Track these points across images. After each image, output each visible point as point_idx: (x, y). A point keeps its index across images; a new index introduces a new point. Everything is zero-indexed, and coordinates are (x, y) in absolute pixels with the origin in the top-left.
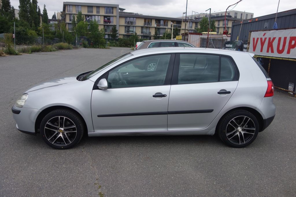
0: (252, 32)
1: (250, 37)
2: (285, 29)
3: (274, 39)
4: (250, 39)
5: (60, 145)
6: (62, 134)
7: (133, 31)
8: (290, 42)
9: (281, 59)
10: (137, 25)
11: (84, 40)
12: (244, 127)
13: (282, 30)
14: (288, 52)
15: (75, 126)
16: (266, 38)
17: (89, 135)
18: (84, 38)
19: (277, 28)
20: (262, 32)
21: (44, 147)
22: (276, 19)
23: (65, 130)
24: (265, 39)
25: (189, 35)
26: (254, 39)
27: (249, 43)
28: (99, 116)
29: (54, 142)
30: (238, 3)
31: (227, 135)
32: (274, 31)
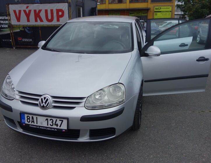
0: (10, 5)
1: (9, 9)
2: (50, 3)
8: (57, 13)
9: (53, 26)
13: (47, 4)
14: (58, 20)
16: (31, 10)
19: (40, 2)
20: (23, 5)
26: (15, 11)
27: (9, 15)
32: (38, 4)
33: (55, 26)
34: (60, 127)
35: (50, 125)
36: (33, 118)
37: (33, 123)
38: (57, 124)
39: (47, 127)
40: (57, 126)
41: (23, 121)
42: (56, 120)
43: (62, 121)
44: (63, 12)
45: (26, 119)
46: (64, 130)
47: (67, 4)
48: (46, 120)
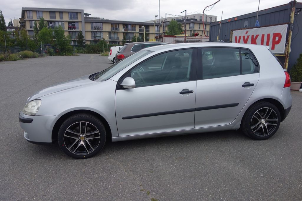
0: (234, 31)
1: (232, 36)
2: (268, 26)
3: (257, 36)
4: (232, 38)
5: (83, 154)
6: (83, 141)
7: (100, 37)
8: (274, 38)
10: (104, 30)
11: (49, 47)
12: (267, 119)
13: (265, 27)
14: (273, 48)
15: (98, 132)
17: (112, 139)
18: (49, 45)
19: (259, 26)
20: (244, 30)
21: (61, 158)
22: (257, 17)
23: (87, 137)
24: (248, 37)
25: (164, 38)
26: (236, 38)
27: (231, 42)
28: (124, 118)
29: (75, 151)
30: (215, 3)
31: (252, 128)
32: (257, 28)
44: (280, 37)
47: (287, 25)
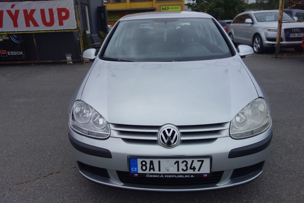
8: (59, 14)
16: (19, 10)
20: (6, 3)
32: (30, 2)
33: (57, 31)
34: (199, 170)
35: (183, 170)
36: (152, 163)
37: (152, 170)
38: (194, 167)
39: (177, 175)
40: (194, 171)
41: (135, 169)
42: (193, 161)
43: (202, 161)
44: (67, 12)
45: (139, 165)
46: (206, 175)
47: (72, 1)
48: (175, 163)
